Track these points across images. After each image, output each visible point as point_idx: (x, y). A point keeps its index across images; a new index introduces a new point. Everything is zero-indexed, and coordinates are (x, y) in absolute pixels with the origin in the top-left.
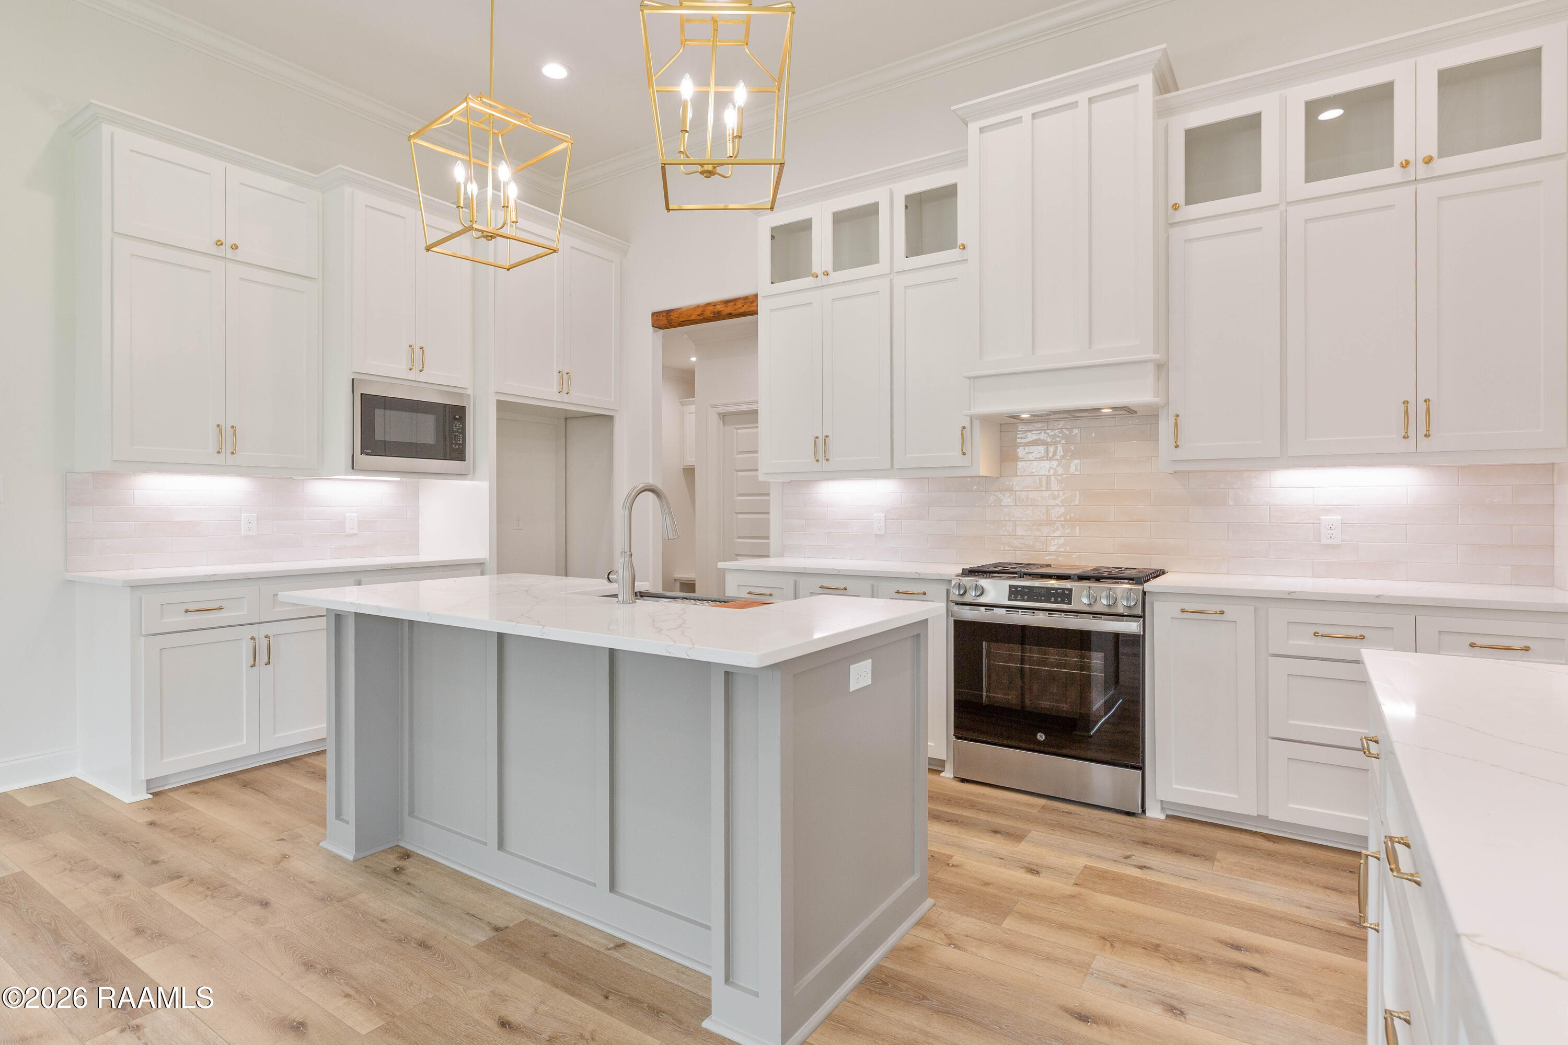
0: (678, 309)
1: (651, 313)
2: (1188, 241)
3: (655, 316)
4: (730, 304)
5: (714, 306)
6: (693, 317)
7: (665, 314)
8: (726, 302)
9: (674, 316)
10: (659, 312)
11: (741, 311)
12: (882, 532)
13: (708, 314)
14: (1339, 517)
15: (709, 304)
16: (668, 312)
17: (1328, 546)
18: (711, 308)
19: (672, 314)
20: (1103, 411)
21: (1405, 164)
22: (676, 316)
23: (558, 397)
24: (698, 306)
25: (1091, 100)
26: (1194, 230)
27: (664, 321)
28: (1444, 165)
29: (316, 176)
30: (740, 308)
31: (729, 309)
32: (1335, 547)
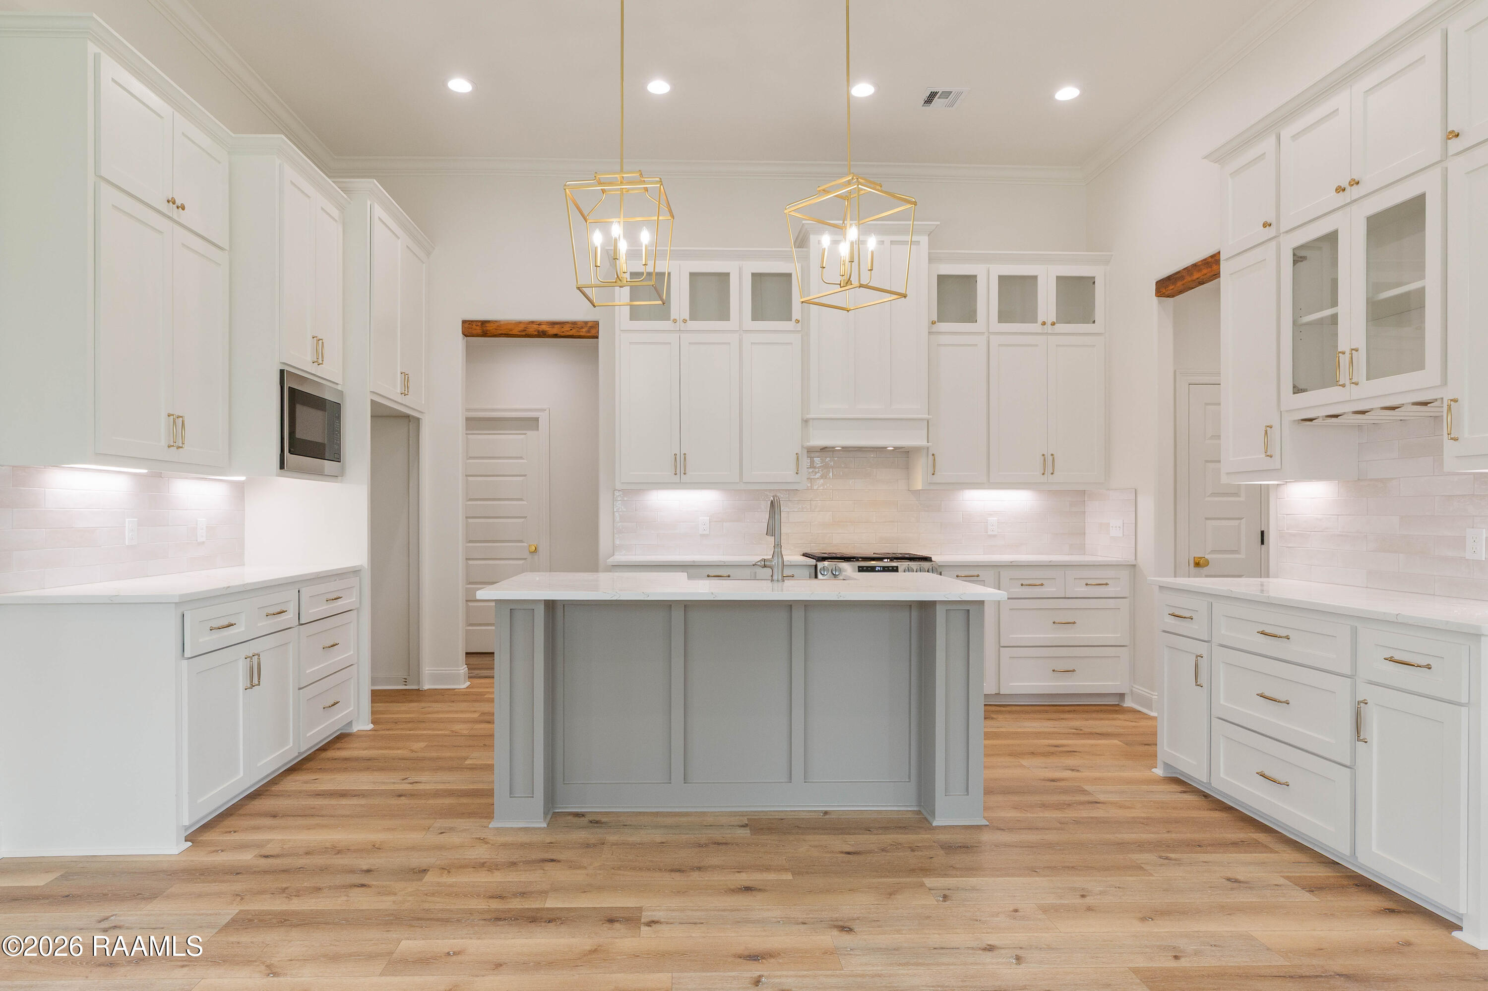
0: (496, 321)
1: (461, 320)
2: (939, 345)
3: (466, 325)
4: (556, 326)
5: (538, 325)
6: (514, 332)
7: (479, 324)
8: (553, 324)
9: (490, 327)
10: (472, 321)
11: (568, 334)
12: (707, 532)
13: (532, 329)
14: (996, 519)
15: (533, 322)
16: (484, 323)
17: (990, 536)
18: (535, 326)
19: (487, 325)
20: (888, 448)
21: (1044, 324)
22: (493, 328)
23: (399, 398)
24: (520, 323)
25: (892, 242)
26: (943, 339)
27: (479, 330)
28: (1061, 328)
29: (233, 135)
30: (568, 331)
31: (555, 330)
32: (995, 536)
